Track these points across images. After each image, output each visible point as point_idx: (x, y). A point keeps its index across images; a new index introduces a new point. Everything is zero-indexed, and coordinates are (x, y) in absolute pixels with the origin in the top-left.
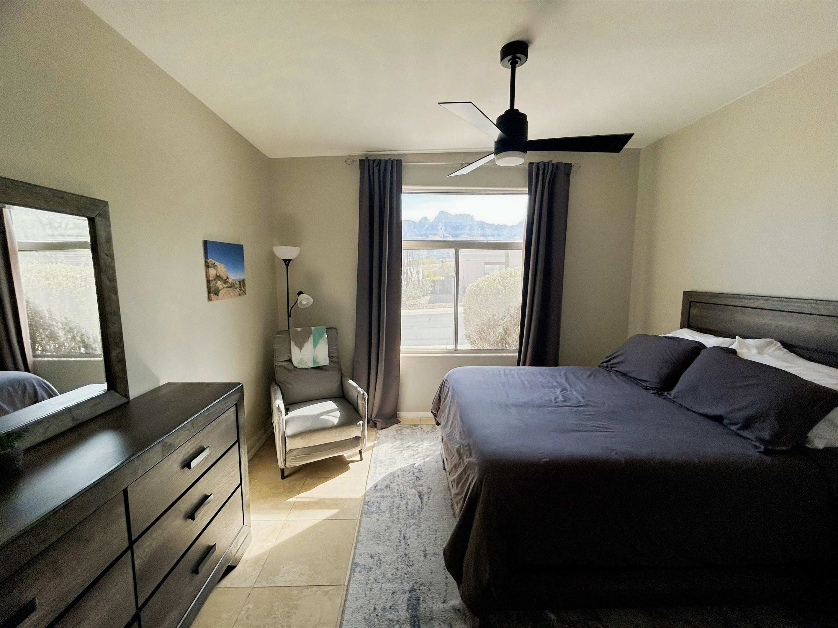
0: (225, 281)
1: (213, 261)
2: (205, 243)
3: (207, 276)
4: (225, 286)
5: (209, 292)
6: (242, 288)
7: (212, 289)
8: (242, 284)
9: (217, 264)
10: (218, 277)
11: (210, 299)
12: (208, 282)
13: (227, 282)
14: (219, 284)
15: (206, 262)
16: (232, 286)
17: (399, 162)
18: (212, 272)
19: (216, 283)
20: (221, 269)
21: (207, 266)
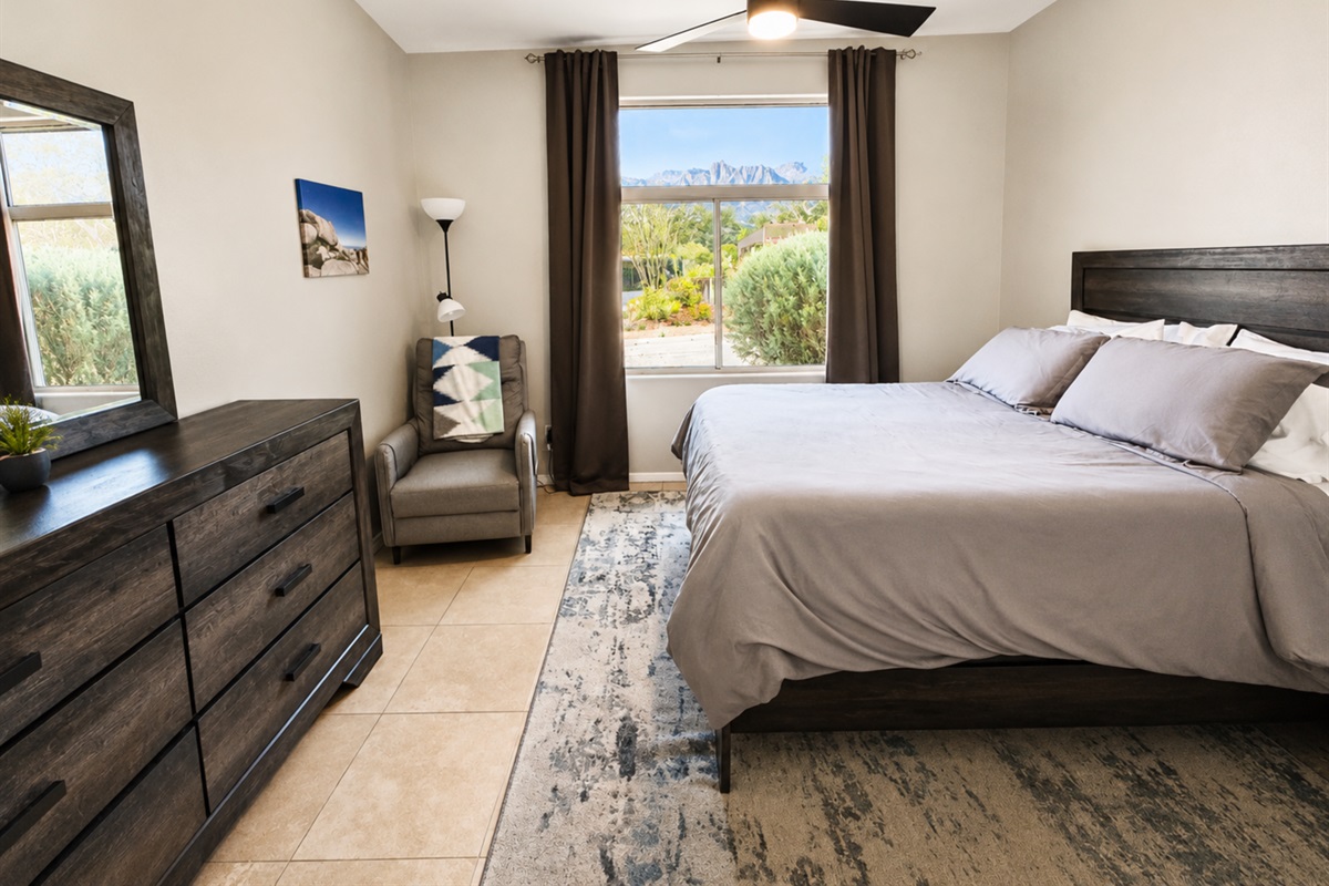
0: (333, 248)
1: (311, 213)
2: (297, 182)
3: (302, 236)
4: (332, 254)
5: (306, 262)
6: (362, 262)
7: (310, 258)
8: (361, 254)
9: (318, 218)
10: (321, 240)
11: (306, 275)
12: (304, 246)
13: (337, 250)
14: (323, 251)
15: (300, 215)
16: (343, 257)
17: (613, 56)
18: (310, 231)
19: (317, 250)
20: (325, 227)
21: (302, 220)
